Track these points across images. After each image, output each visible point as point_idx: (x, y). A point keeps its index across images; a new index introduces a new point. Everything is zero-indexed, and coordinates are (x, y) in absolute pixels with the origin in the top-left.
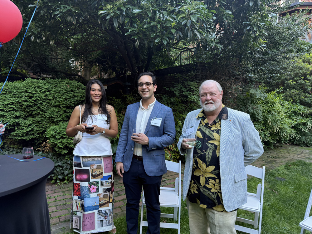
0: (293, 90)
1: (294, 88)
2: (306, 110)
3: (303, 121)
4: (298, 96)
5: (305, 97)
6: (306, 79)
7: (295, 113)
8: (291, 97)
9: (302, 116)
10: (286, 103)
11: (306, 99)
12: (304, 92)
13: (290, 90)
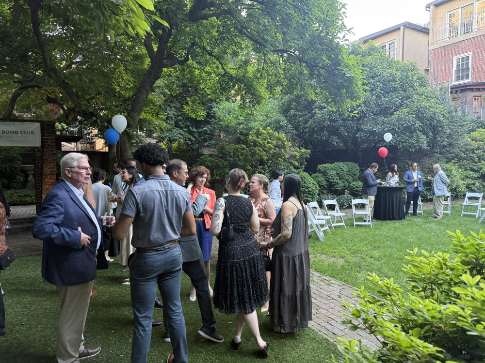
0: (465, 161)
1: (466, 159)
2: (475, 174)
3: (473, 182)
4: (468, 165)
5: (474, 166)
6: (473, 153)
7: (467, 177)
8: (464, 166)
9: (472, 178)
10: (460, 170)
11: (474, 167)
12: (472, 162)
13: (463, 161)
